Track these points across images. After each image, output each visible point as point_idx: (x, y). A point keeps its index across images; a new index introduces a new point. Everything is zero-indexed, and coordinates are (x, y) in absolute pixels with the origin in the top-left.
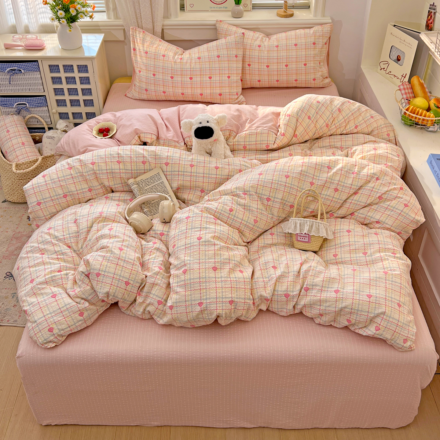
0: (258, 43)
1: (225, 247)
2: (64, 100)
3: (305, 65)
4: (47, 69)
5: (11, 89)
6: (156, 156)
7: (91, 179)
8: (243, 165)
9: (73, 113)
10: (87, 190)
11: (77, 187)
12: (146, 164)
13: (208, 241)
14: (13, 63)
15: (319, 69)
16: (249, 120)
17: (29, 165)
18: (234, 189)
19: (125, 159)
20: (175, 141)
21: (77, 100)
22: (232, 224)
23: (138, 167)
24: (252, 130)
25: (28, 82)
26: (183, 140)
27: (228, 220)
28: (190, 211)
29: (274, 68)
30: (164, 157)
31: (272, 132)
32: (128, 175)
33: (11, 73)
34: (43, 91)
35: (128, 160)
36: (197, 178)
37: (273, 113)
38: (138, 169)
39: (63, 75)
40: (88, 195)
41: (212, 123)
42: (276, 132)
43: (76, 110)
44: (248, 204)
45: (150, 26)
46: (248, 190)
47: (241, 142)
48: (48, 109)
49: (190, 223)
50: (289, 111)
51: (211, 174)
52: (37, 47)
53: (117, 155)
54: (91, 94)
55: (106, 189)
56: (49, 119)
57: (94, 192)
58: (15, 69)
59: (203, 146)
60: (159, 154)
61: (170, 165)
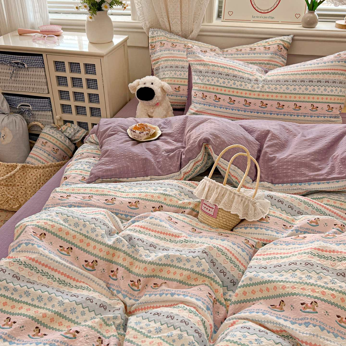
2: (69, 105)
4: (52, 67)
21: (84, 107)
25: (32, 79)
34: (47, 92)
39: (68, 75)
43: (82, 119)
48: (53, 115)
54: (99, 102)
58: (19, 63)
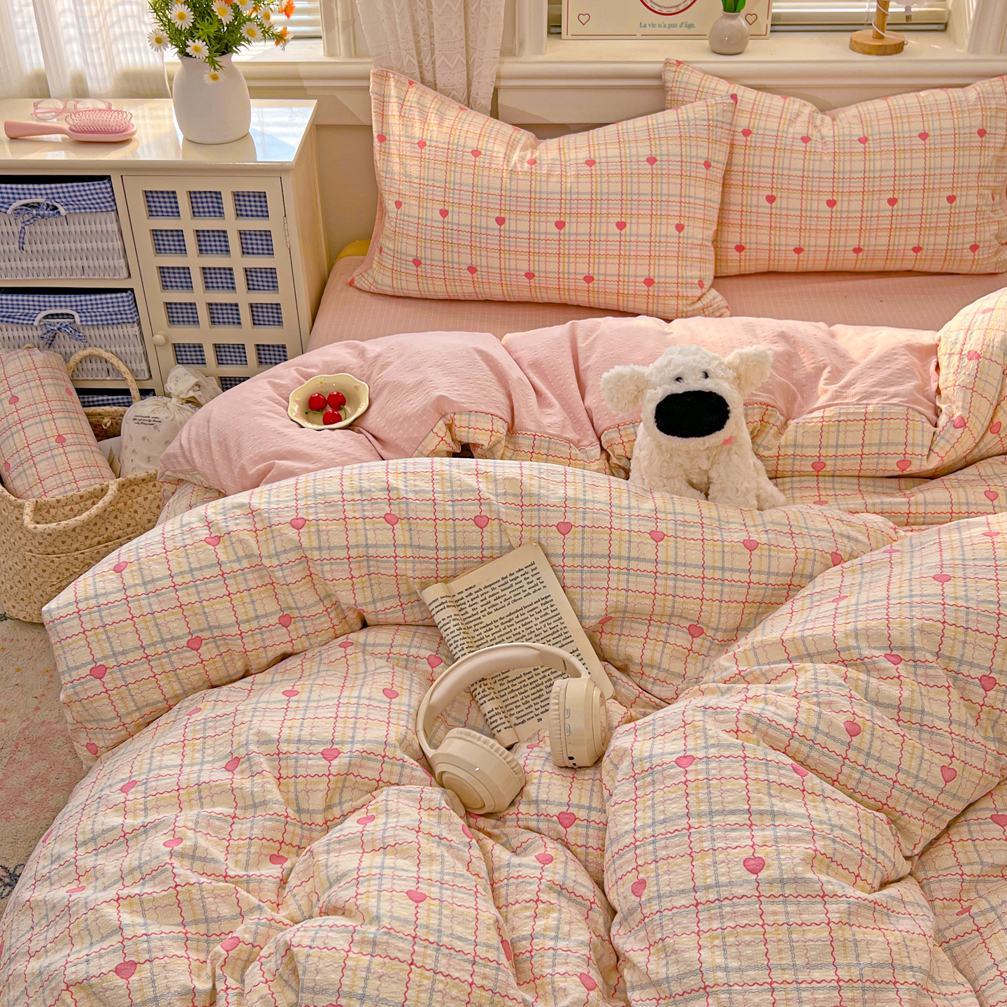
0: (800, 128)
1: (865, 907)
2: (191, 304)
3: (951, 199)
4: (139, 206)
5: (25, 265)
6: (523, 499)
7: (290, 580)
8: (842, 535)
9: (217, 347)
10: (274, 620)
11: (240, 610)
12: (488, 528)
13: (796, 880)
14: (33, 183)
15: (992, 215)
16: (828, 369)
17: (76, 508)
18: (847, 636)
19: (412, 506)
20: (570, 441)
21: (231, 305)
22: (862, 788)
23: (459, 536)
24: (847, 404)
25: (78, 245)
26: (595, 439)
27: (846, 770)
28: (689, 729)
29: (852, 208)
30: (552, 501)
31: (920, 413)
32: (423, 566)
33: (27, 217)
34: (124, 274)
35: (426, 511)
36: (680, 584)
37: (911, 348)
38: (459, 543)
39: (187, 224)
40: (280, 640)
41: (722, 378)
42: (930, 413)
43: (227, 335)
44: (913, 701)
45: (459, 79)
46: (908, 643)
47: (807, 447)
48: (141, 333)
49: (697, 788)
50: (973, 341)
51: (732, 570)
52: (108, 132)
53: (384, 495)
54: (275, 287)
55: (341, 616)
56: (144, 364)
57: (297, 629)
58: (39, 204)
59: (679, 461)
60: (535, 490)
61: (576, 533)
